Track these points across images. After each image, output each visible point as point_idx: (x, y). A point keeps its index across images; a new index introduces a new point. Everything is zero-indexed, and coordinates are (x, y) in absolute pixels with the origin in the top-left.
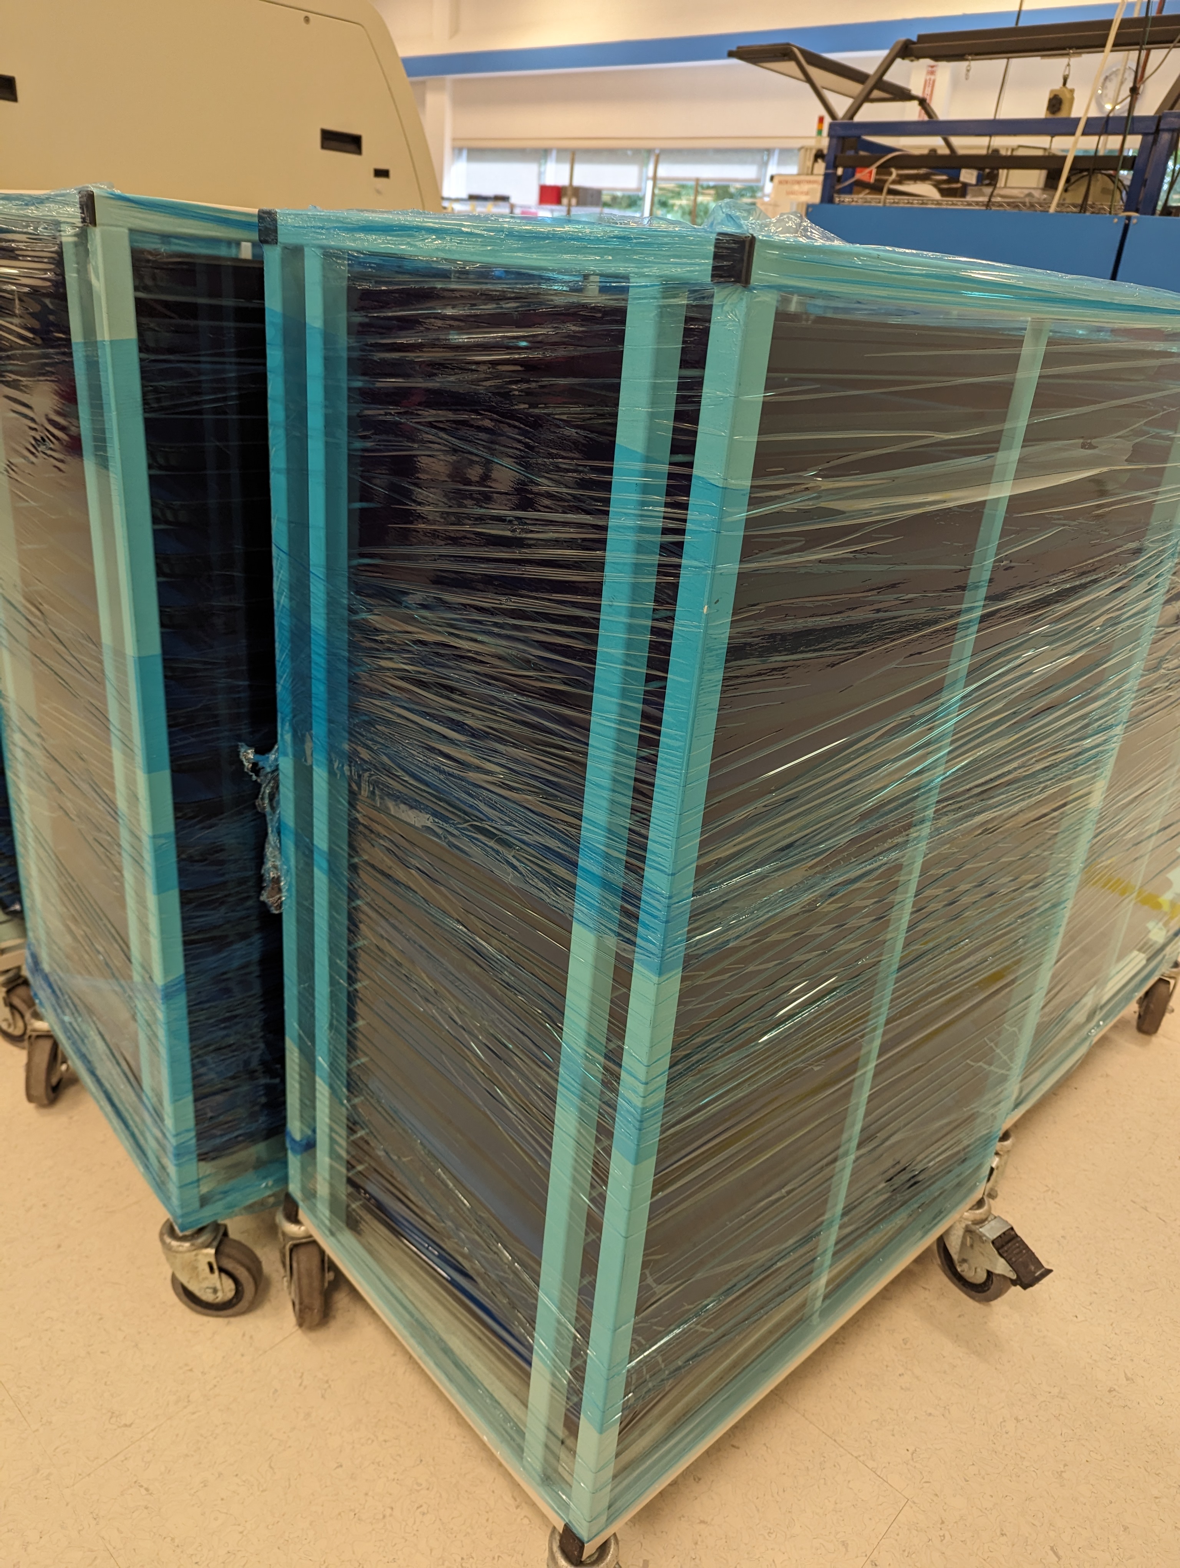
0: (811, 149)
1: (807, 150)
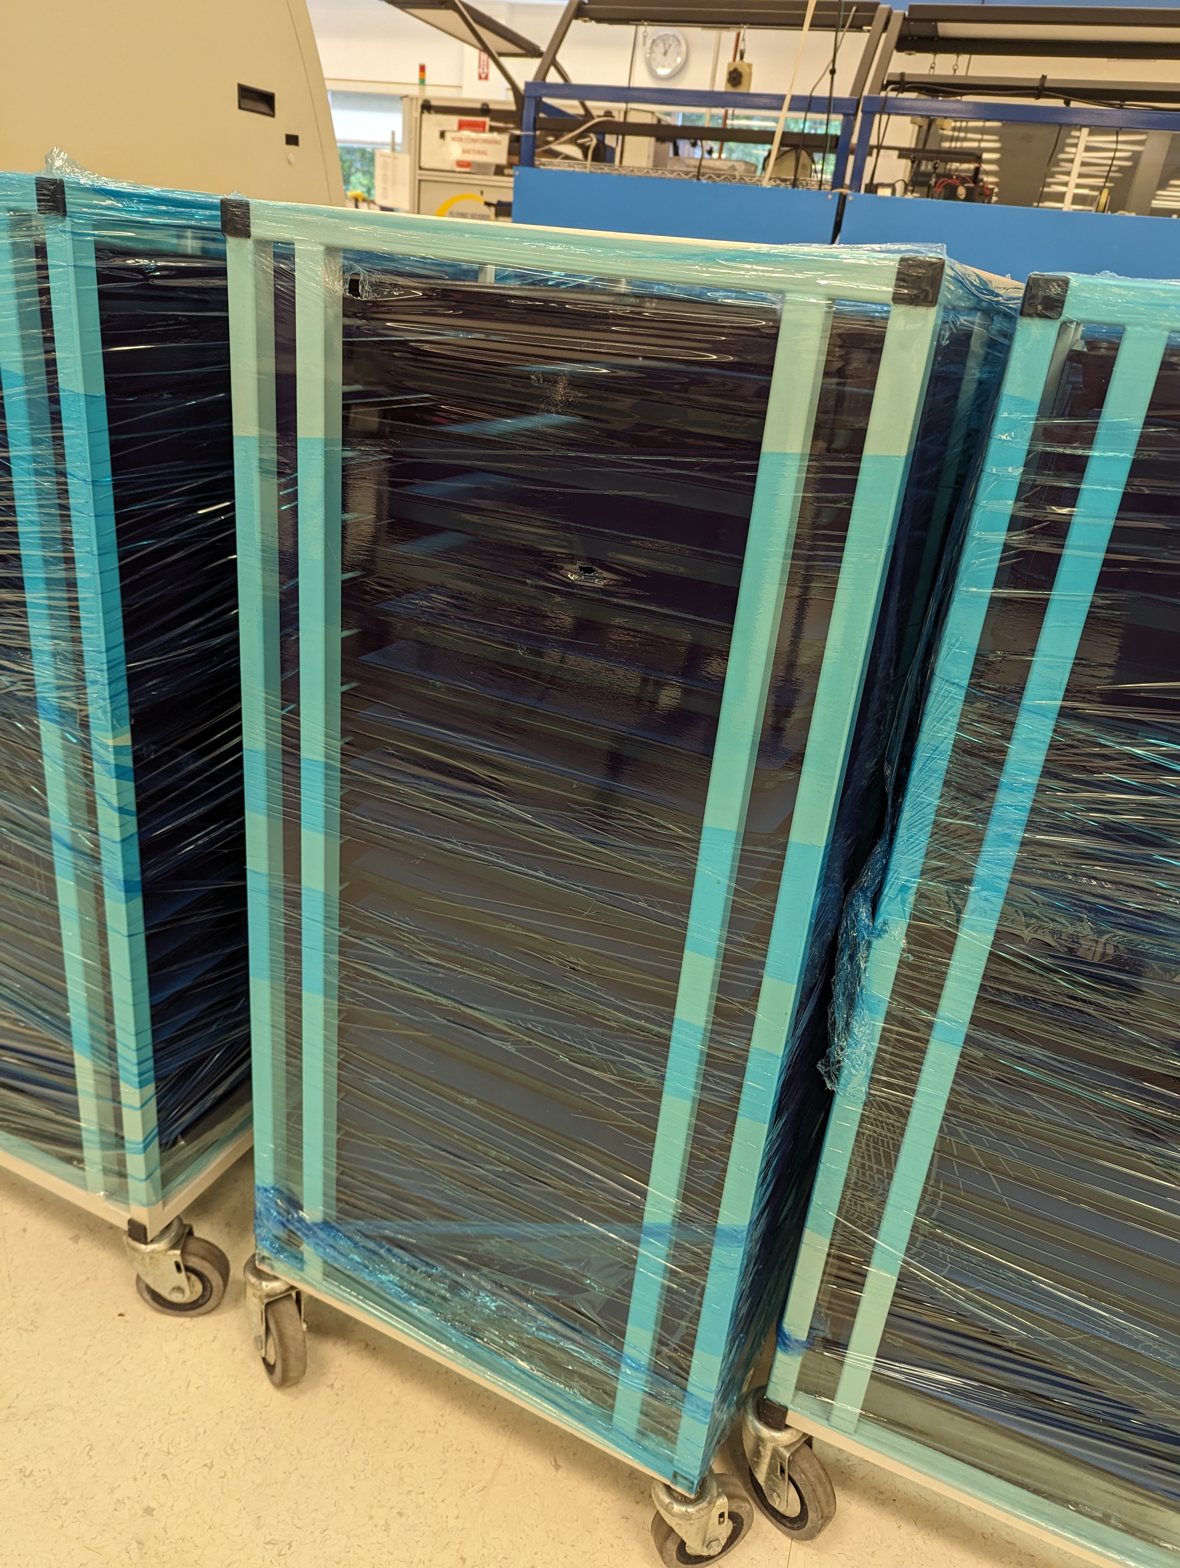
0: (417, 99)
1: (412, 99)
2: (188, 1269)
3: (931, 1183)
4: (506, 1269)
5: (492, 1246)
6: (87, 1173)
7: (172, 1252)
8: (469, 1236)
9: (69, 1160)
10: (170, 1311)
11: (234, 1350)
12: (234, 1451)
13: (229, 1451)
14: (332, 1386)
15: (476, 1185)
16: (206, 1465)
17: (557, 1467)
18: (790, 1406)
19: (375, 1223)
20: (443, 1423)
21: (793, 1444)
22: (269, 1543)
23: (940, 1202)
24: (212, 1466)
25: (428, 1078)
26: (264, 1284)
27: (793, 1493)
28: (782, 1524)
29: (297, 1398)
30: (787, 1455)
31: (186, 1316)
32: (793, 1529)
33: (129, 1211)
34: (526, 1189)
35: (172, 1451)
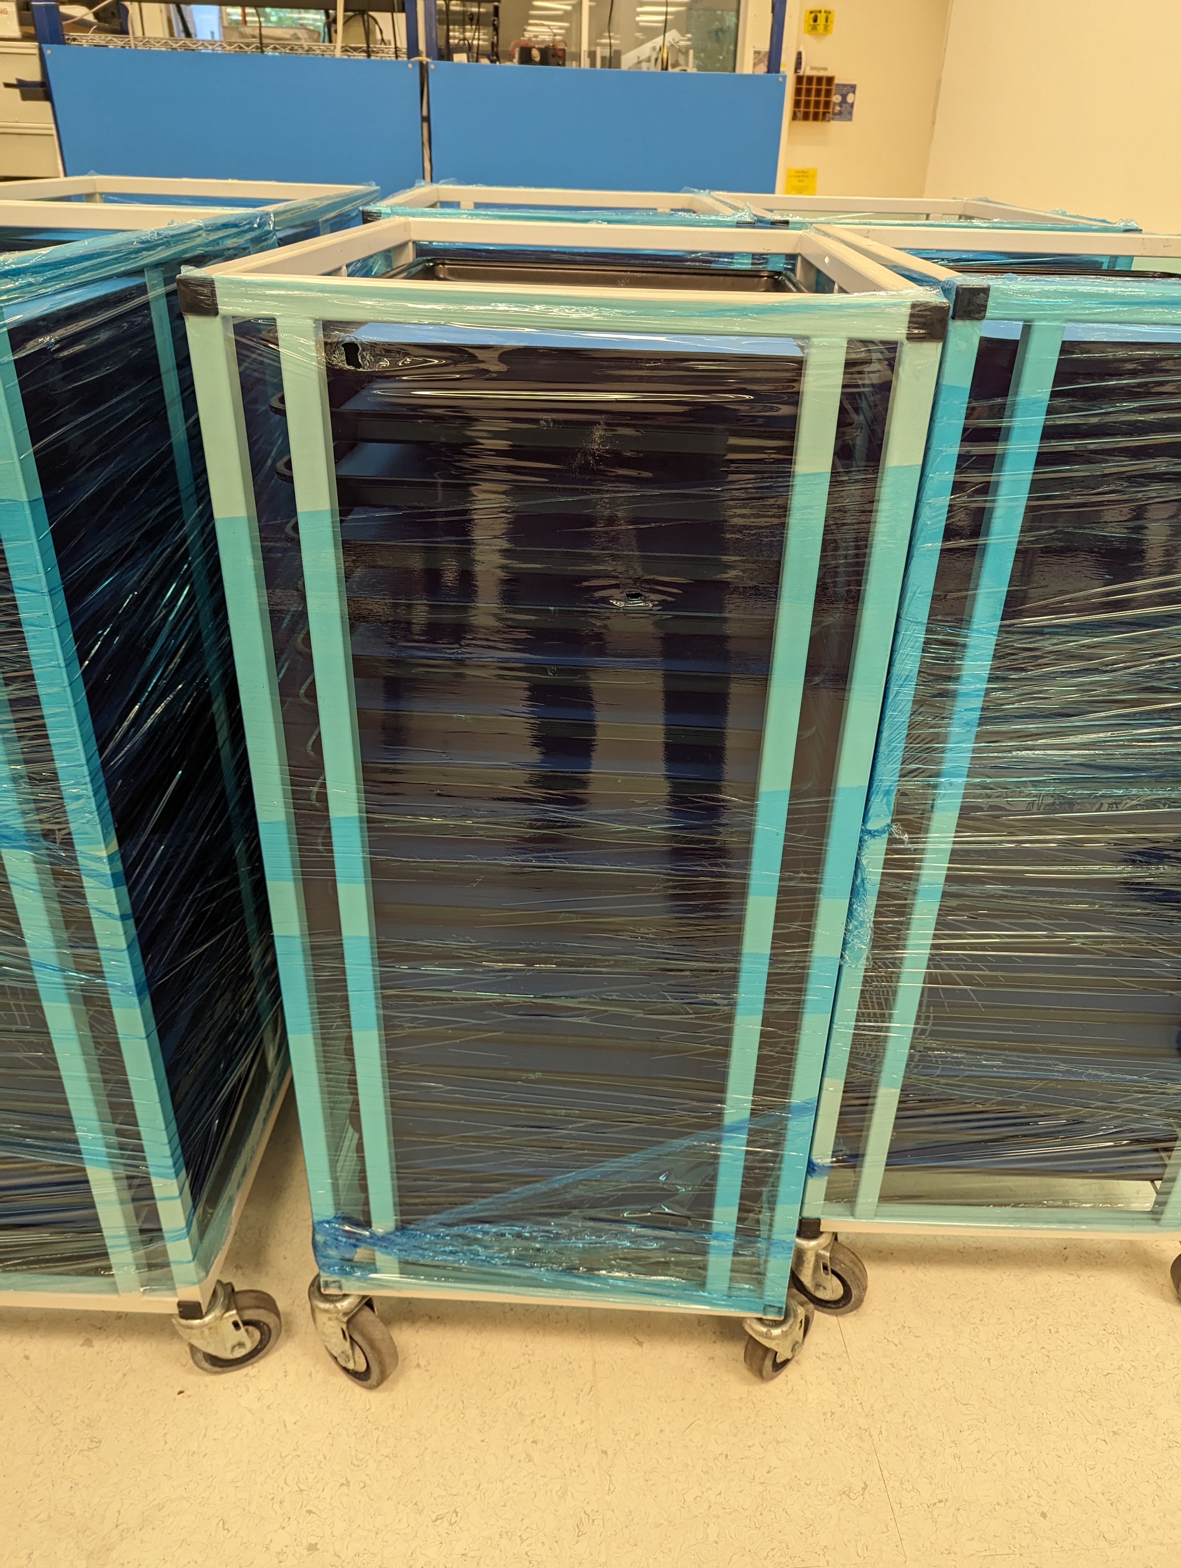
2: (246, 1323)
3: (924, 1009)
4: (595, 1204)
5: (581, 1190)
6: (117, 1278)
7: (227, 1315)
8: (557, 1189)
9: (95, 1272)
10: (230, 1368)
11: (310, 1375)
12: (361, 1460)
13: (356, 1463)
14: (418, 1365)
15: (558, 1145)
16: (342, 1485)
17: (640, 1344)
18: (821, 1217)
19: (455, 1210)
20: (531, 1352)
21: (829, 1245)
22: (436, 1520)
23: (931, 1022)
24: (348, 1482)
25: (505, 1069)
26: (339, 1305)
27: (836, 1282)
28: (829, 1308)
29: (392, 1390)
30: (828, 1255)
31: (248, 1366)
32: (839, 1308)
33: (176, 1295)
34: (612, 1133)
35: (303, 1487)
